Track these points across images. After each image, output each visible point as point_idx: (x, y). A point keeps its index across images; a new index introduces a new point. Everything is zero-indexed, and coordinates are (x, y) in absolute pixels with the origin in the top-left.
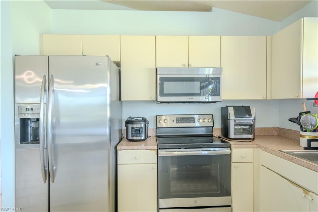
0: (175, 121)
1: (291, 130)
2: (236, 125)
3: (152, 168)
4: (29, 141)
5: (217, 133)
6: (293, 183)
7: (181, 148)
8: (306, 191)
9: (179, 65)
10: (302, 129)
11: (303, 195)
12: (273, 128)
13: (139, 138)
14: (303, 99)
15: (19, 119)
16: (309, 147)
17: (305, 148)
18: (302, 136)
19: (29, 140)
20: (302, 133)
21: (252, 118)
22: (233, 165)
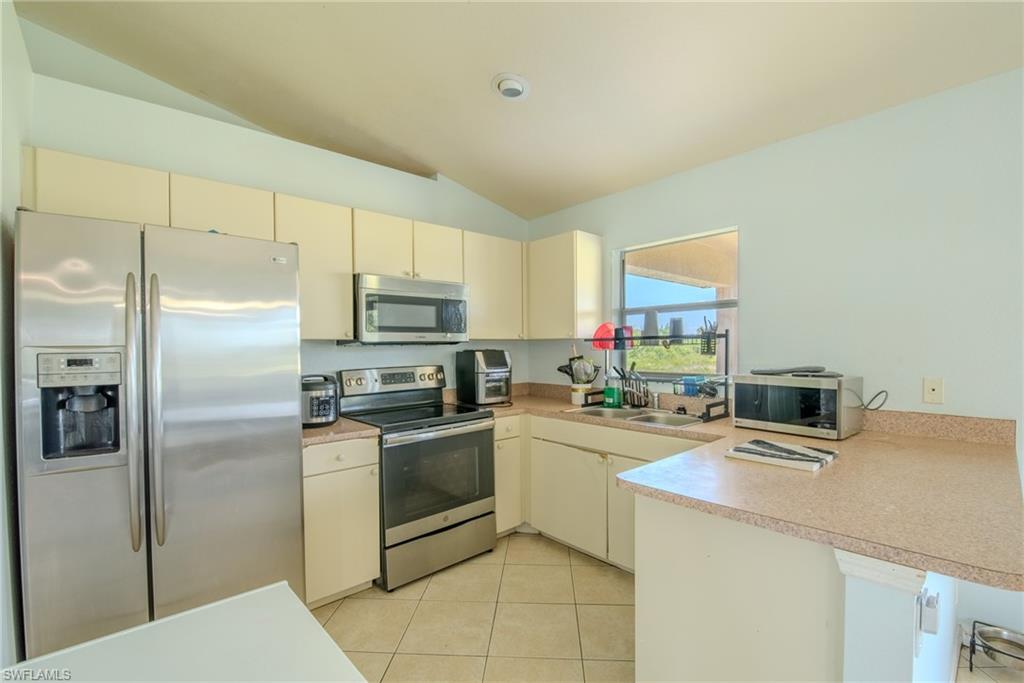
0: (380, 380)
1: (549, 385)
2: (488, 381)
3: (372, 473)
4: (62, 452)
5: (449, 397)
6: (585, 450)
7: (421, 428)
8: (603, 455)
9: (398, 274)
10: (573, 382)
11: (601, 459)
12: (523, 384)
13: (324, 420)
14: (579, 339)
15: (39, 390)
16: (586, 404)
17: (583, 406)
18: (574, 390)
19: (62, 447)
20: (575, 386)
21: (508, 369)
22: (496, 444)
